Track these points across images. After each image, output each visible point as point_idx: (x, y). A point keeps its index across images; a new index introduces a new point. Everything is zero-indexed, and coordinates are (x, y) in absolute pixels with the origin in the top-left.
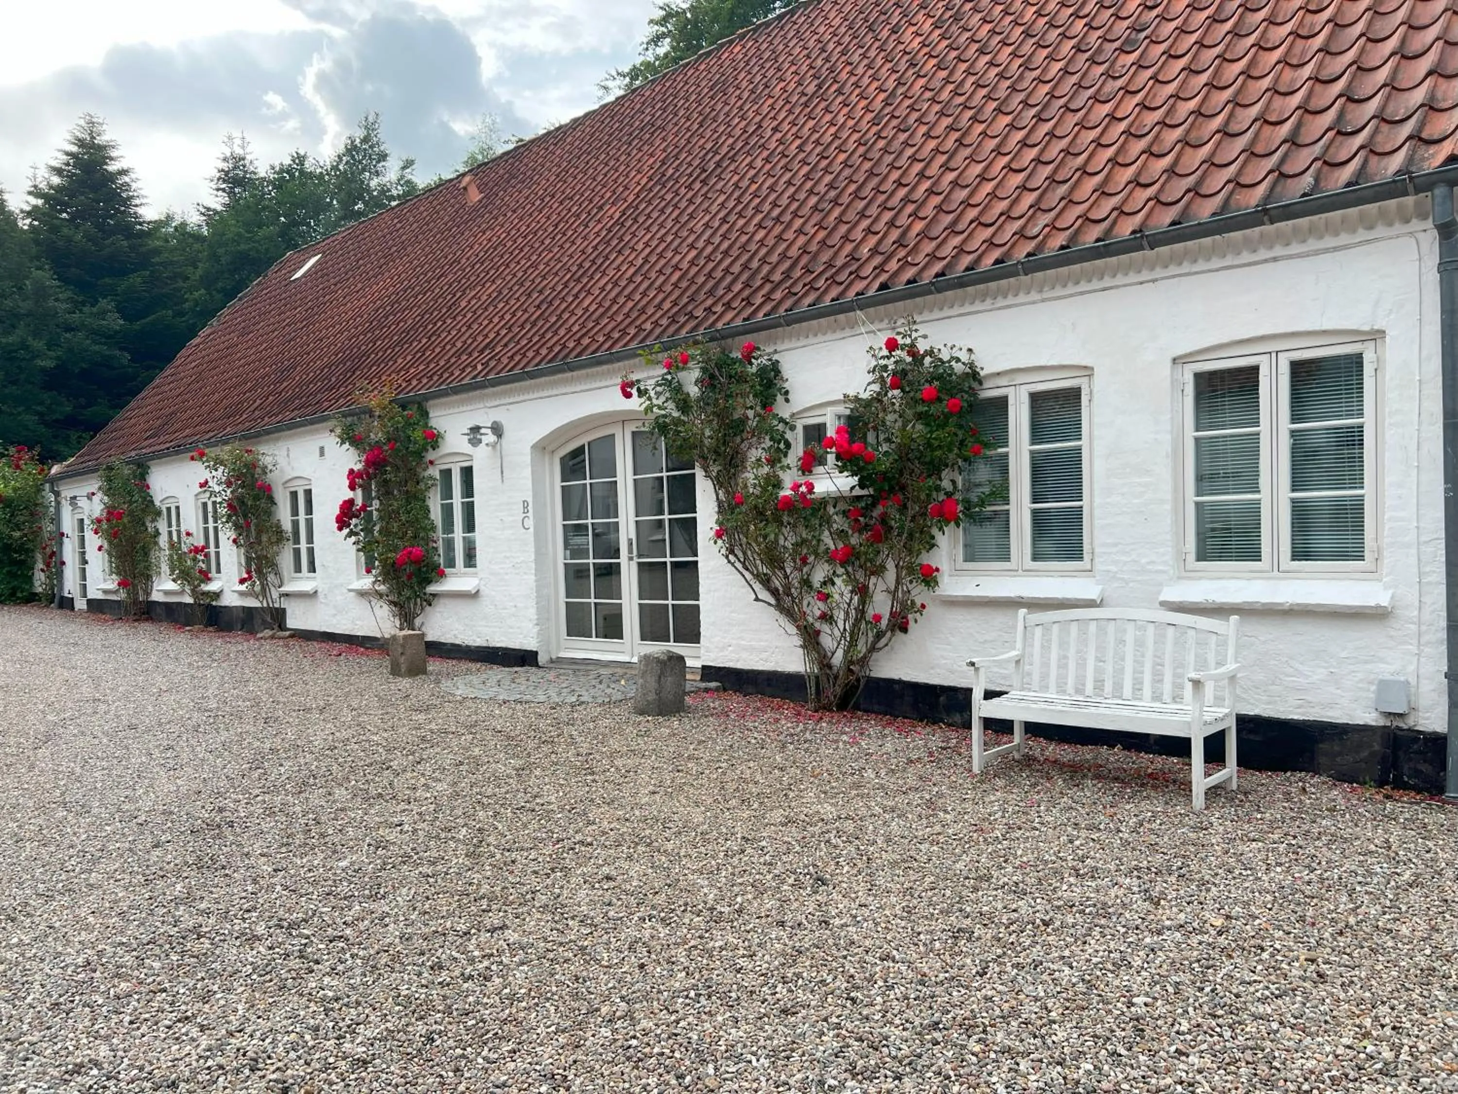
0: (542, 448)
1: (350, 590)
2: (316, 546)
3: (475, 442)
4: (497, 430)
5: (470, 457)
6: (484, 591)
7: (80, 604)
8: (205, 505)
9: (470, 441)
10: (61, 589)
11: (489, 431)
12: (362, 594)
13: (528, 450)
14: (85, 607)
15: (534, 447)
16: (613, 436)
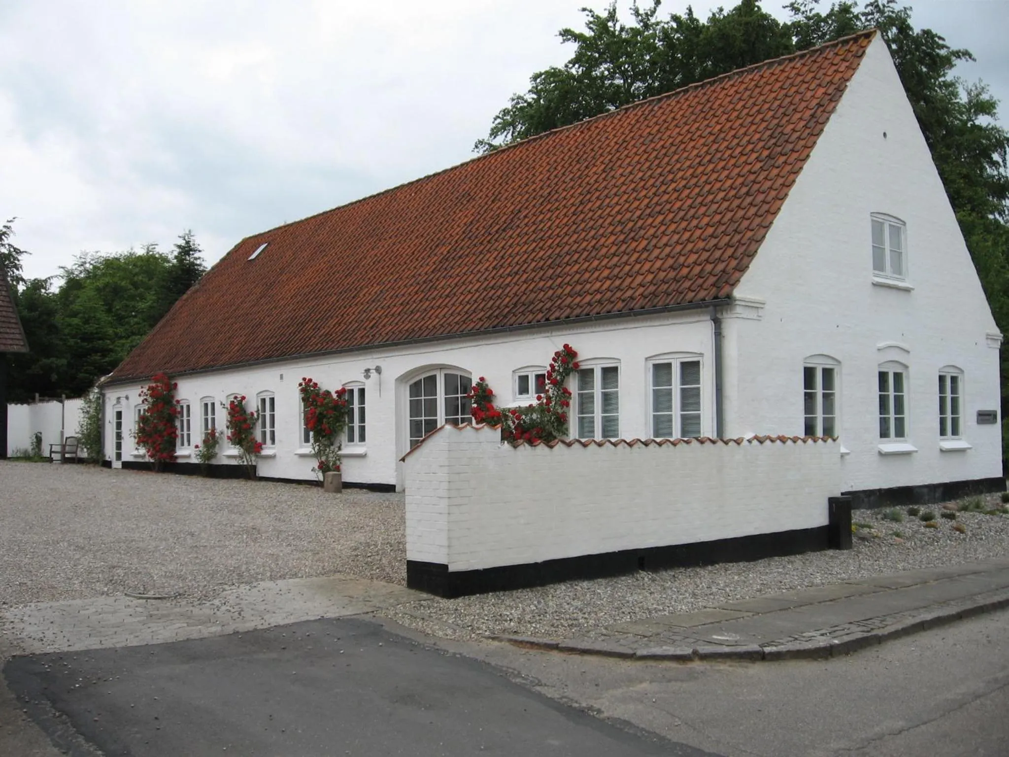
0: (402, 379)
1: (296, 454)
2: (276, 429)
3: (367, 377)
4: (378, 370)
5: (364, 384)
6: (369, 454)
7: (117, 465)
8: (206, 405)
9: (365, 376)
10: (104, 456)
11: (374, 371)
12: (302, 456)
13: (393, 382)
14: (120, 466)
15: (396, 380)
16: (435, 376)
